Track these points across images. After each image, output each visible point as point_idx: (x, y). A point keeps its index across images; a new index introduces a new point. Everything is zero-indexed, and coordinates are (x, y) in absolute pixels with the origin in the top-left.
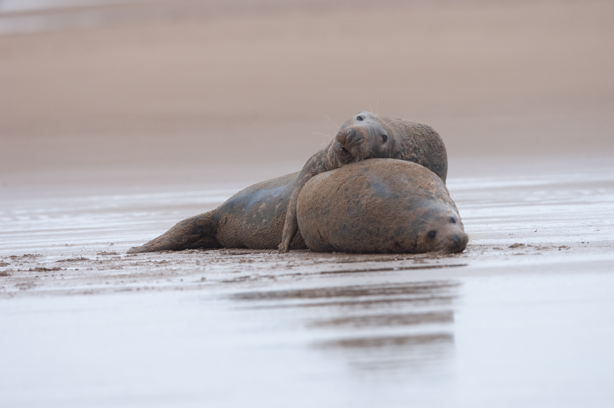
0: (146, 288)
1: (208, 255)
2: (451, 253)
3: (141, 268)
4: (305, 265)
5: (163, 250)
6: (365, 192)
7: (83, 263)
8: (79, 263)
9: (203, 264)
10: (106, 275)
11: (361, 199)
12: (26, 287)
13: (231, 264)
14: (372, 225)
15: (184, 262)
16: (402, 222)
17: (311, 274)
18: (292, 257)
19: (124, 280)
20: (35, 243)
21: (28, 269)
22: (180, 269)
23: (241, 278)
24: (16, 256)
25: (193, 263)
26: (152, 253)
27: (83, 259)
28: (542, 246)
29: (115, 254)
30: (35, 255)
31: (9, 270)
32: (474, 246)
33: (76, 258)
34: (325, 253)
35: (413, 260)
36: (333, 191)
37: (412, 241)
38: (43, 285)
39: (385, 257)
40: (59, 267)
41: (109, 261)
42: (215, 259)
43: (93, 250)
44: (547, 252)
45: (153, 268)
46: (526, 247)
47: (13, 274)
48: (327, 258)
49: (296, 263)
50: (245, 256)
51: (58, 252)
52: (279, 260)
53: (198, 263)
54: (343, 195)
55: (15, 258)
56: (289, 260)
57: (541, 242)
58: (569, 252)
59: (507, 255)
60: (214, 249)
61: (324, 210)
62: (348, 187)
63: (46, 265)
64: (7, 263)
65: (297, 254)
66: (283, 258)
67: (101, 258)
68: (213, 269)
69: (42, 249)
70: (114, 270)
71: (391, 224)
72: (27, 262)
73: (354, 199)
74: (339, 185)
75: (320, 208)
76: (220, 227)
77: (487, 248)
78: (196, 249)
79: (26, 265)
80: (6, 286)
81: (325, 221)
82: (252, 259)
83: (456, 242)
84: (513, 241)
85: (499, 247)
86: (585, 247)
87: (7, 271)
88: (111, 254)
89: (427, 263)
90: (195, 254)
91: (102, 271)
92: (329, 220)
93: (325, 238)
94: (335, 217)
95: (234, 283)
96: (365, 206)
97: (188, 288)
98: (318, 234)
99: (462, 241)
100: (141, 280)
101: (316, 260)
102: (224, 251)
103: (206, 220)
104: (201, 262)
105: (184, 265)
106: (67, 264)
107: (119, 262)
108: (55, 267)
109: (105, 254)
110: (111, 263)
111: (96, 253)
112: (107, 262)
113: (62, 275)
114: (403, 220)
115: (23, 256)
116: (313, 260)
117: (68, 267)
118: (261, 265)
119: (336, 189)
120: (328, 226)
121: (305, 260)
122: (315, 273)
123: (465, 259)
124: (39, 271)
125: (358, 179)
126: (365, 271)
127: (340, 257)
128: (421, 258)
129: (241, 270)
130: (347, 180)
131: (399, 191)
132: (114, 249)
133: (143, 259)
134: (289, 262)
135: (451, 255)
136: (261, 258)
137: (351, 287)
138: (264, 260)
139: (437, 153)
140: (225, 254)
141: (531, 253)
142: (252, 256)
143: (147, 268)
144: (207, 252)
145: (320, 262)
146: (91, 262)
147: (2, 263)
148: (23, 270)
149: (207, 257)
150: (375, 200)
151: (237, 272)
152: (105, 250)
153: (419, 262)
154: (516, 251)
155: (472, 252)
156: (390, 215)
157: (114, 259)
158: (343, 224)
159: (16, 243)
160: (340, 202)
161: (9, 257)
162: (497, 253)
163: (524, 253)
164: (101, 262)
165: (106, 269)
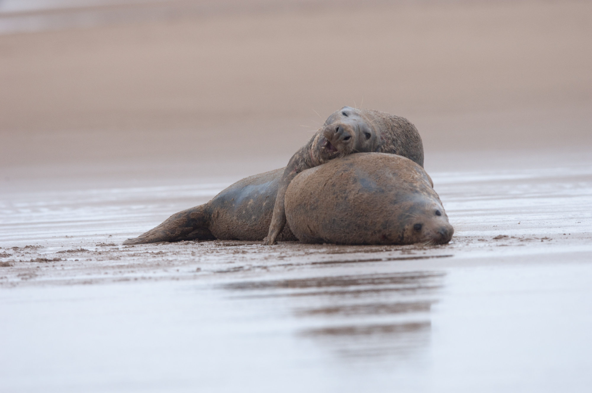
0: (143, 278)
1: (203, 246)
2: (437, 245)
3: (138, 259)
4: (296, 256)
5: (159, 241)
6: (352, 188)
7: (82, 254)
8: (79, 254)
9: (198, 255)
10: (105, 265)
11: (348, 194)
12: (27, 277)
13: (225, 255)
14: (360, 219)
15: (180, 253)
16: (389, 215)
17: (302, 264)
18: (284, 248)
19: (122, 270)
20: (36, 234)
21: (29, 260)
22: (176, 260)
23: (235, 268)
24: (18, 248)
25: (189, 254)
26: (150, 244)
27: (83, 250)
28: (525, 238)
29: (113, 245)
30: (36, 246)
31: (11, 261)
32: (460, 237)
33: (76, 249)
34: (316, 244)
35: (400, 252)
36: (320, 187)
37: (399, 233)
38: (44, 275)
39: (374, 248)
40: (59, 258)
41: (107, 252)
42: (210, 250)
43: (92, 241)
44: (530, 243)
45: (150, 258)
46: (509, 239)
47: (15, 264)
48: (318, 249)
49: (288, 254)
50: (238, 247)
51: (58, 244)
52: (271, 251)
53: (193, 254)
54: (331, 191)
55: (17, 249)
56: (281, 251)
57: (525, 234)
58: (551, 244)
59: (491, 246)
60: (209, 241)
61: (313, 205)
62: (335, 182)
63: (47, 256)
64: (9, 253)
65: (289, 246)
66: (275, 249)
67: (100, 249)
68: (208, 260)
69: (43, 240)
70: (112, 261)
71: (378, 218)
72: (29, 253)
73: (342, 195)
74: (326, 181)
75: (309, 204)
76: (213, 221)
77: (472, 240)
78: (191, 240)
79: (27, 256)
80: (8, 276)
81: (315, 217)
82: (246, 250)
83: (442, 235)
84: (497, 233)
85: (484, 238)
86: (567, 238)
87: (9, 262)
88: (110, 245)
89: (414, 254)
90: (190, 245)
91: (101, 262)
92: (319, 215)
93: (316, 232)
94: (324, 212)
95: (228, 274)
96: (352, 201)
97: (184, 278)
98: (308, 229)
99: (448, 233)
100: (139, 270)
101: (307, 251)
102: (218, 243)
103: (199, 214)
104: (196, 253)
105: (180, 256)
106: (68, 255)
107: (118, 253)
108: (56, 258)
109: (104, 246)
110: (109, 254)
111: (95, 244)
112: (106, 253)
113: (62, 265)
114: (389, 214)
115: (25, 248)
116: (304, 251)
117: (68, 257)
118: (254, 256)
119: (323, 185)
120: (317, 221)
121: (296, 251)
122: (306, 264)
123: (450, 250)
124: (40, 262)
125: (344, 174)
126: (354, 261)
127: (330, 248)
128: (408, 249)
129: (235, 261)
130: (333, 176)
131: (385, 186)
132: (112, 241)
133: (140, 250)
134: (281, 253)
135: (437, 246)
136: (255, 249)
137: (341, 277)
138: (257, 251)
139: (414, 143)
140: (220, 245)
141: (515, 244)
142: (246, 247)
143: (145, 258)
144: (202, 243)
145: (311, 253)
146: (90, 253)
147: (4, 254)
148: (25, 260)
149: (202, 248)
150: (362, 195)
151: (231, 262)
152: (104, 241)
153: (406, 253)
154: (500, 242)
155: (458, 243)
156: (376, 209)
157: (113, 250)
158: (333, 218)
159: (18, 235)
160: (328, 198)
161: (11, 248)
162: (482, 244)
163: (508, 244)
164: (100, 253)
165: (105, 260)
